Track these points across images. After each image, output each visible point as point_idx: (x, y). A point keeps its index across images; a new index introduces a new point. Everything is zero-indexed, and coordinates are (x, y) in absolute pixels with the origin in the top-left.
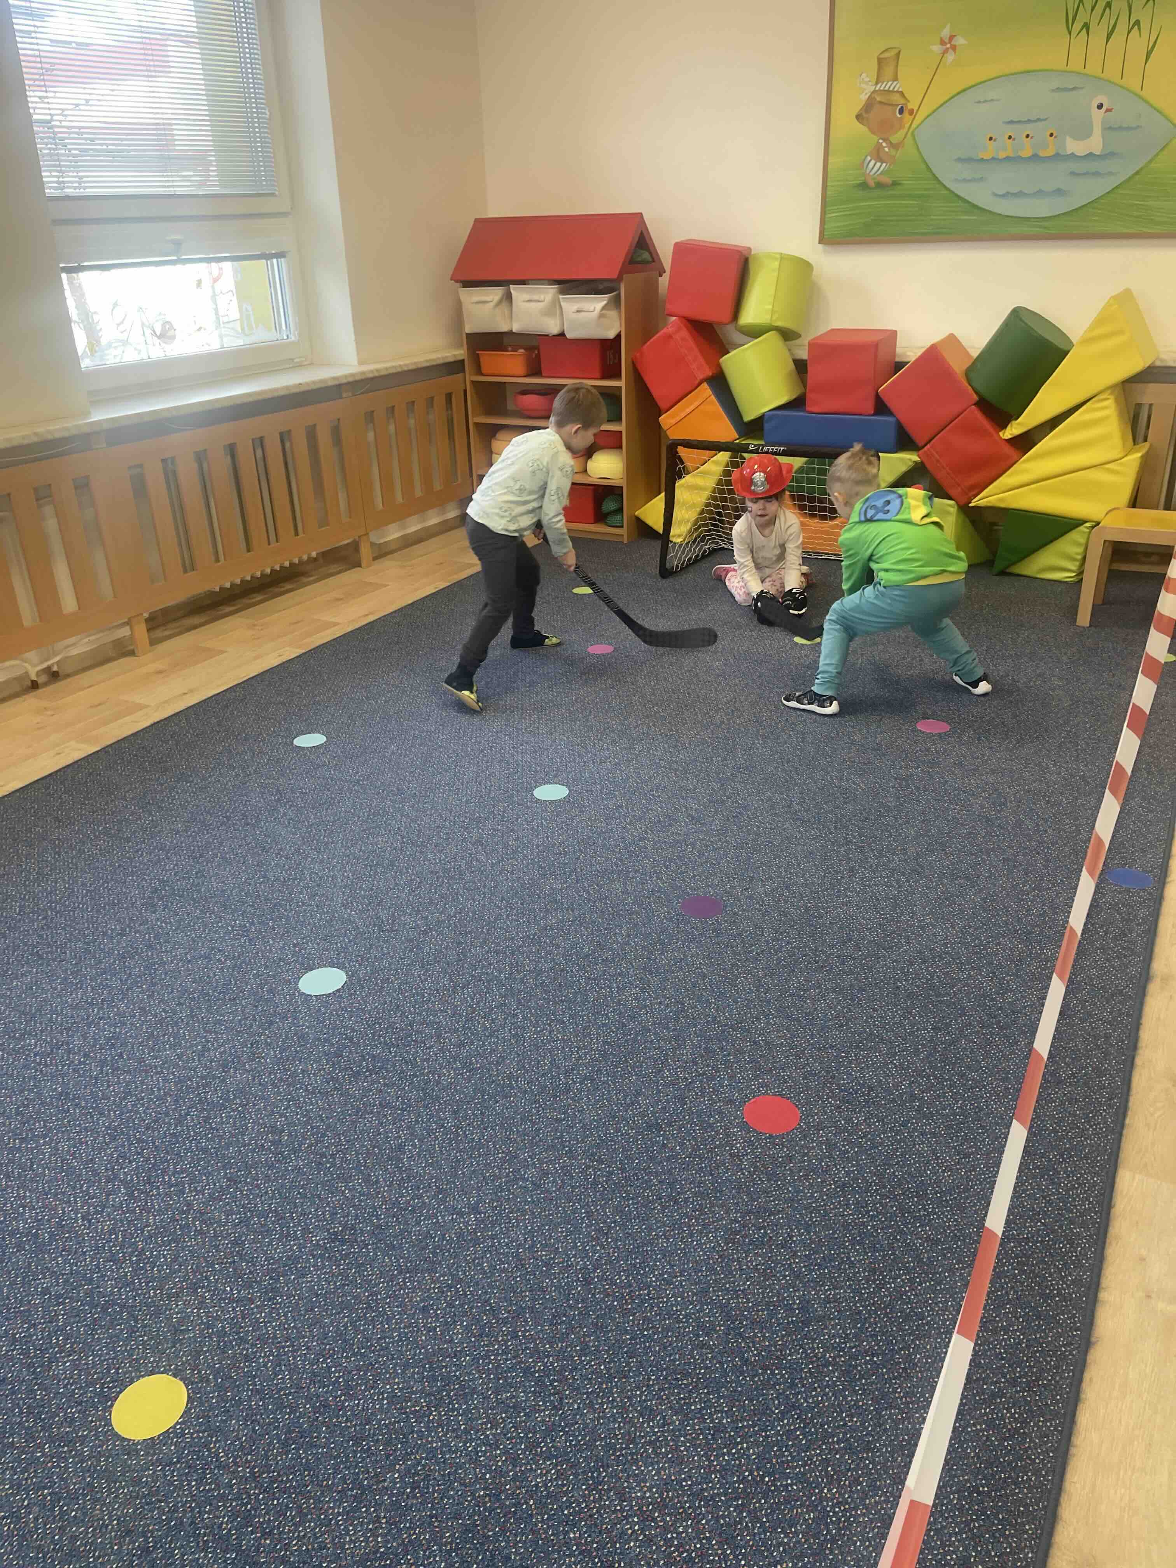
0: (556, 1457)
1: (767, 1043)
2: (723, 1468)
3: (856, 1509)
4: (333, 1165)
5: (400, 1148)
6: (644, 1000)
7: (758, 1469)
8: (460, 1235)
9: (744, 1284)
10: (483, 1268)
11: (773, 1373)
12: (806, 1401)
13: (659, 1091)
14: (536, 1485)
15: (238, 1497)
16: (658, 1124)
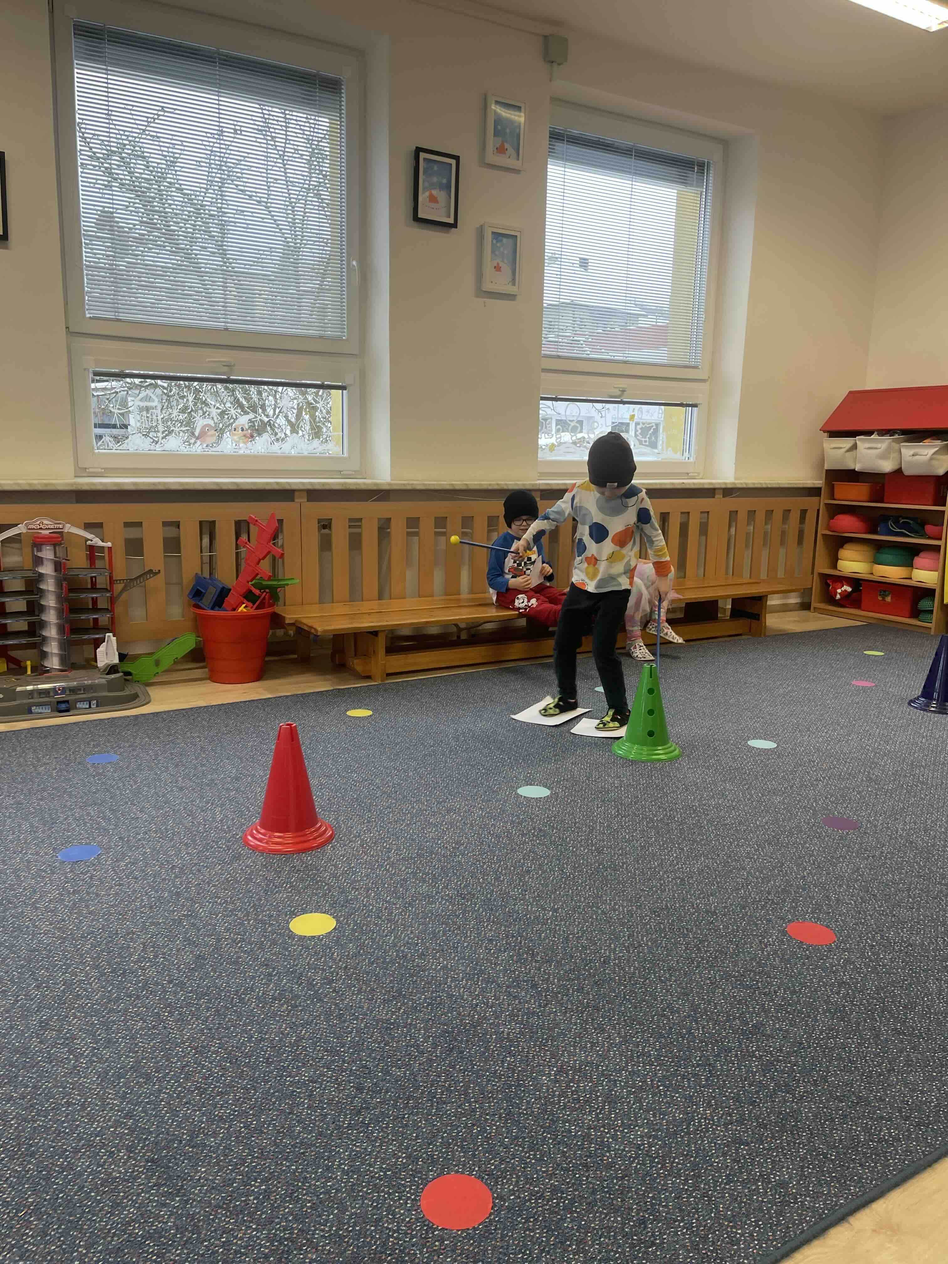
0: (524, 1025)
1: (838, 900)
2: (633, 1071)
3: (717, 1126)
4: (482, 867)
5: (528, 872)
6: (754, 855)
7: (659, 1081)
8: (537, 918)
9: (720, 1000)
10: (540, 936)
11: (707, 1045)
12: (721, 1065)
13: (729, 898)
14: (503, 1032)
15: (332, 973)
16: (715, 912)
